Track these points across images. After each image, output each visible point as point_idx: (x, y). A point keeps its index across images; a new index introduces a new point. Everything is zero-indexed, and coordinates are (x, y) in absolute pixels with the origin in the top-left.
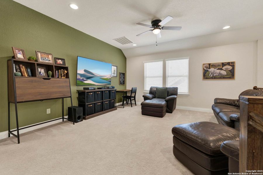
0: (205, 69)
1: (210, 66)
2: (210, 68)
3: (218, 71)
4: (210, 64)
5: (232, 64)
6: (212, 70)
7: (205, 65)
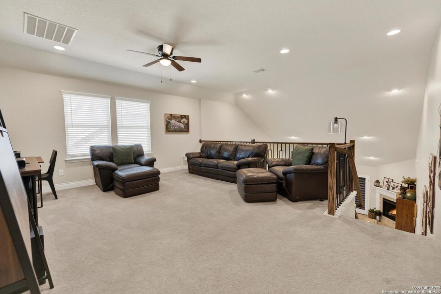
0: (168, 120)
1: (172, 117)
2: (171, 120)
3: (178, 124)
4: (171, 115)
5: (187, 117)
6: (173, 121)
7: (167, 116)
